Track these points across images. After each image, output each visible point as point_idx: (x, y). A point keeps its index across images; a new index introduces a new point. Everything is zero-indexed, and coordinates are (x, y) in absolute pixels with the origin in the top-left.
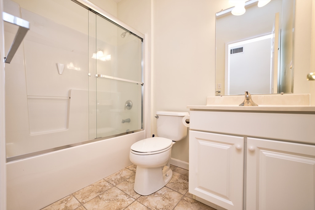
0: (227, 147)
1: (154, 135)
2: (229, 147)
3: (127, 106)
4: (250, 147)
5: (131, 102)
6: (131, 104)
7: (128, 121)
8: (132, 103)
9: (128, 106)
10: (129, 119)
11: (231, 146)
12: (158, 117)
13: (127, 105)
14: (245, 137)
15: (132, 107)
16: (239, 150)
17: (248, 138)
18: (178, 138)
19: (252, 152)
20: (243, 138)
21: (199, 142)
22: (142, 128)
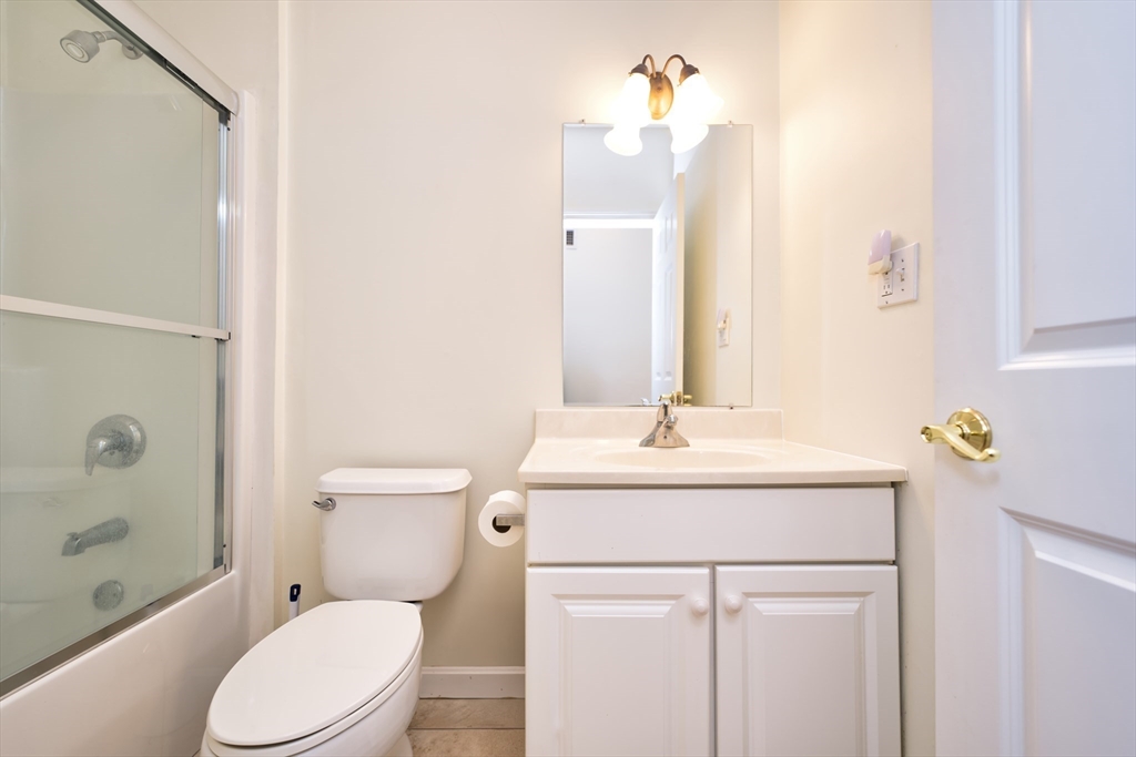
0: (660, 609)
1: (298, 587)
2: (669, 608)
3: (105, 450)
4: (729, 596)
5: (135, 422)
6: (137, 435)
7: (113, 533)
8: (141, 430)
9: (111, 448)
10: (125, 522)
11: (673, 602)
12: (334, 506)
13: (102, 444)
14: (713, 565)
15: (140, 452)
16: (697, 615)
17: (720, 569)
18: (433, 586)
19: (733, 612)
20: (705, 571)
21: (568, 608)
22: (218, 562)
